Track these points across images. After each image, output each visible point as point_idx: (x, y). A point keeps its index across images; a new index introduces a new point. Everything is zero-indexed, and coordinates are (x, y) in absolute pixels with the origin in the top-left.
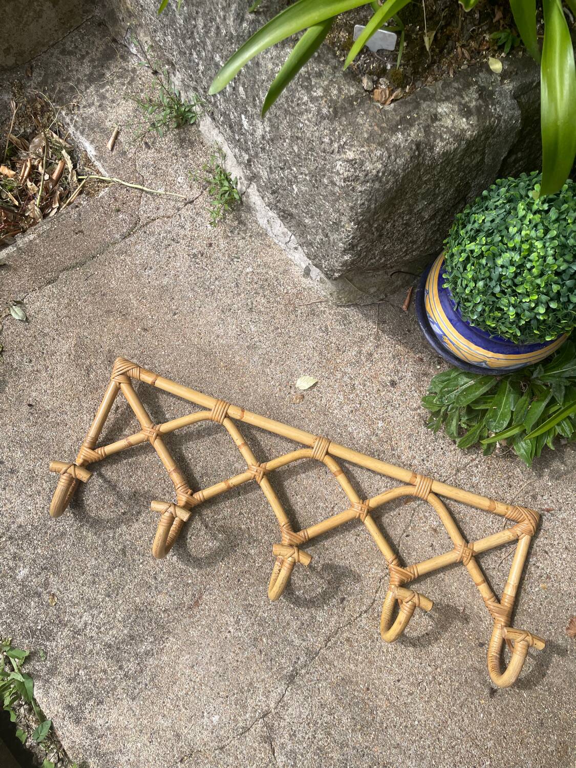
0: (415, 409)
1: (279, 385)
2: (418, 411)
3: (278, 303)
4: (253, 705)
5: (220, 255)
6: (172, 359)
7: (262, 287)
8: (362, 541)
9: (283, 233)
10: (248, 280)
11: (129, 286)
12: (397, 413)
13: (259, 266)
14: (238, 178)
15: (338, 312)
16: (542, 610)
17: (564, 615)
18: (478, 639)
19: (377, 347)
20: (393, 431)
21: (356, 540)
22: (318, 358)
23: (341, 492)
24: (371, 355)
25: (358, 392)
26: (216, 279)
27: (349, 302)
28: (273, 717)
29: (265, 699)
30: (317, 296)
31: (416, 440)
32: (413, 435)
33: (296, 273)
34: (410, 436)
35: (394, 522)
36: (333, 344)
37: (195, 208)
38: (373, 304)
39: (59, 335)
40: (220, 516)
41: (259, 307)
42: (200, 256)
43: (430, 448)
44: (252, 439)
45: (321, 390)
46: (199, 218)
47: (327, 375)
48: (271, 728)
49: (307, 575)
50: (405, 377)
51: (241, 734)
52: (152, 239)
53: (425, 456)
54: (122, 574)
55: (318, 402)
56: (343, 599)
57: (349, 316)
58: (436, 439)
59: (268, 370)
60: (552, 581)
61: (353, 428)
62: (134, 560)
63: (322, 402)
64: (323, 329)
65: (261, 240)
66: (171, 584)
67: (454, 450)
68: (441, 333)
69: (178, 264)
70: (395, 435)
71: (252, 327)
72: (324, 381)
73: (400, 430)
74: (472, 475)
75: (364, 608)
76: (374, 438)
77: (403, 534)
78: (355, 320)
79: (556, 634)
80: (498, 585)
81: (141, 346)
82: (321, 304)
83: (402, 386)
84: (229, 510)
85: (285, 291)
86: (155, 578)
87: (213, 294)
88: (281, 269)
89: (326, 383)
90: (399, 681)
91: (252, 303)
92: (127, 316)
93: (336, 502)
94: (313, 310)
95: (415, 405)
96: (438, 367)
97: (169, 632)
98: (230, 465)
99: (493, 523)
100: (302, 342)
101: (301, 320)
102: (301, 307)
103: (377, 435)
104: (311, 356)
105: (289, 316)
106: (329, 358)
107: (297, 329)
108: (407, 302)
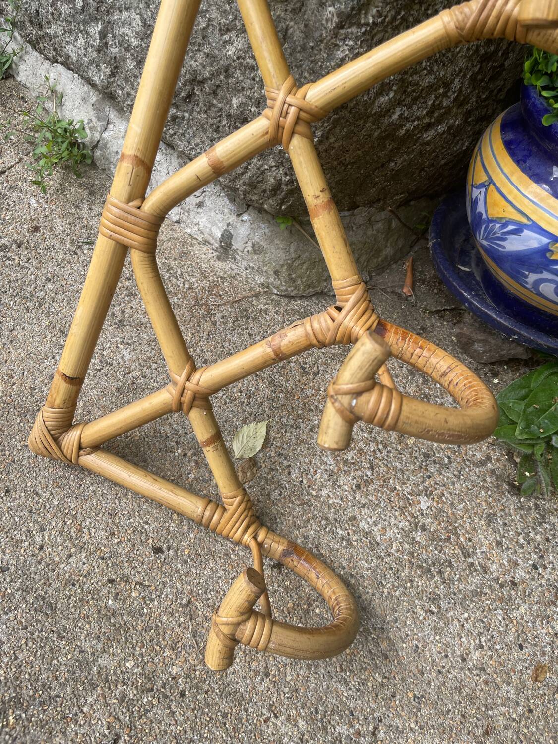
0: (482, 463)
1: (195, 454)
2: (489, 465)
5: (56, 243)
12: (451, 475)
14: (86, 122)
15: (292, 309)
20: (453, 514)
22: (267, 393)
23: (382, 685)
25: (362, 445)
26: (48, 280)
27: (309, 286)
30: (247, 287)
31: (505, 524)
32: (494, 515)
33: (203, 256)
35: (525, 735)
37: (8, 181)
41: (136, 316)
42: (14, 247)
43: (538, 538)
44: (141, 584)
45: (283, 452)
46: (15, 194)
53: (534, 556)
55: (284, 477)
58: (543, 517)
59: (167, 428)
61: (371, 522)
63: (293, 476)
68: (545, 240)
70: (460, 521)
71: (125, 353)
72: (288, 434)
73: (466, 510)
76: (419, 536)
82: (258, 300)
85: (187, 286)
87: (40, 305)
88: (175, 253)
91: (123, 312)
93: (377, 715)
94: (245, 310)
96: (496, 381)
98: (84, 664)
101: (224, 329)
102: (221, 309)
103: (424, 529)
104: (253, 389)
105: (199, 326)
106: (289, 389)
107: (220, 345)
108: (408, 281)
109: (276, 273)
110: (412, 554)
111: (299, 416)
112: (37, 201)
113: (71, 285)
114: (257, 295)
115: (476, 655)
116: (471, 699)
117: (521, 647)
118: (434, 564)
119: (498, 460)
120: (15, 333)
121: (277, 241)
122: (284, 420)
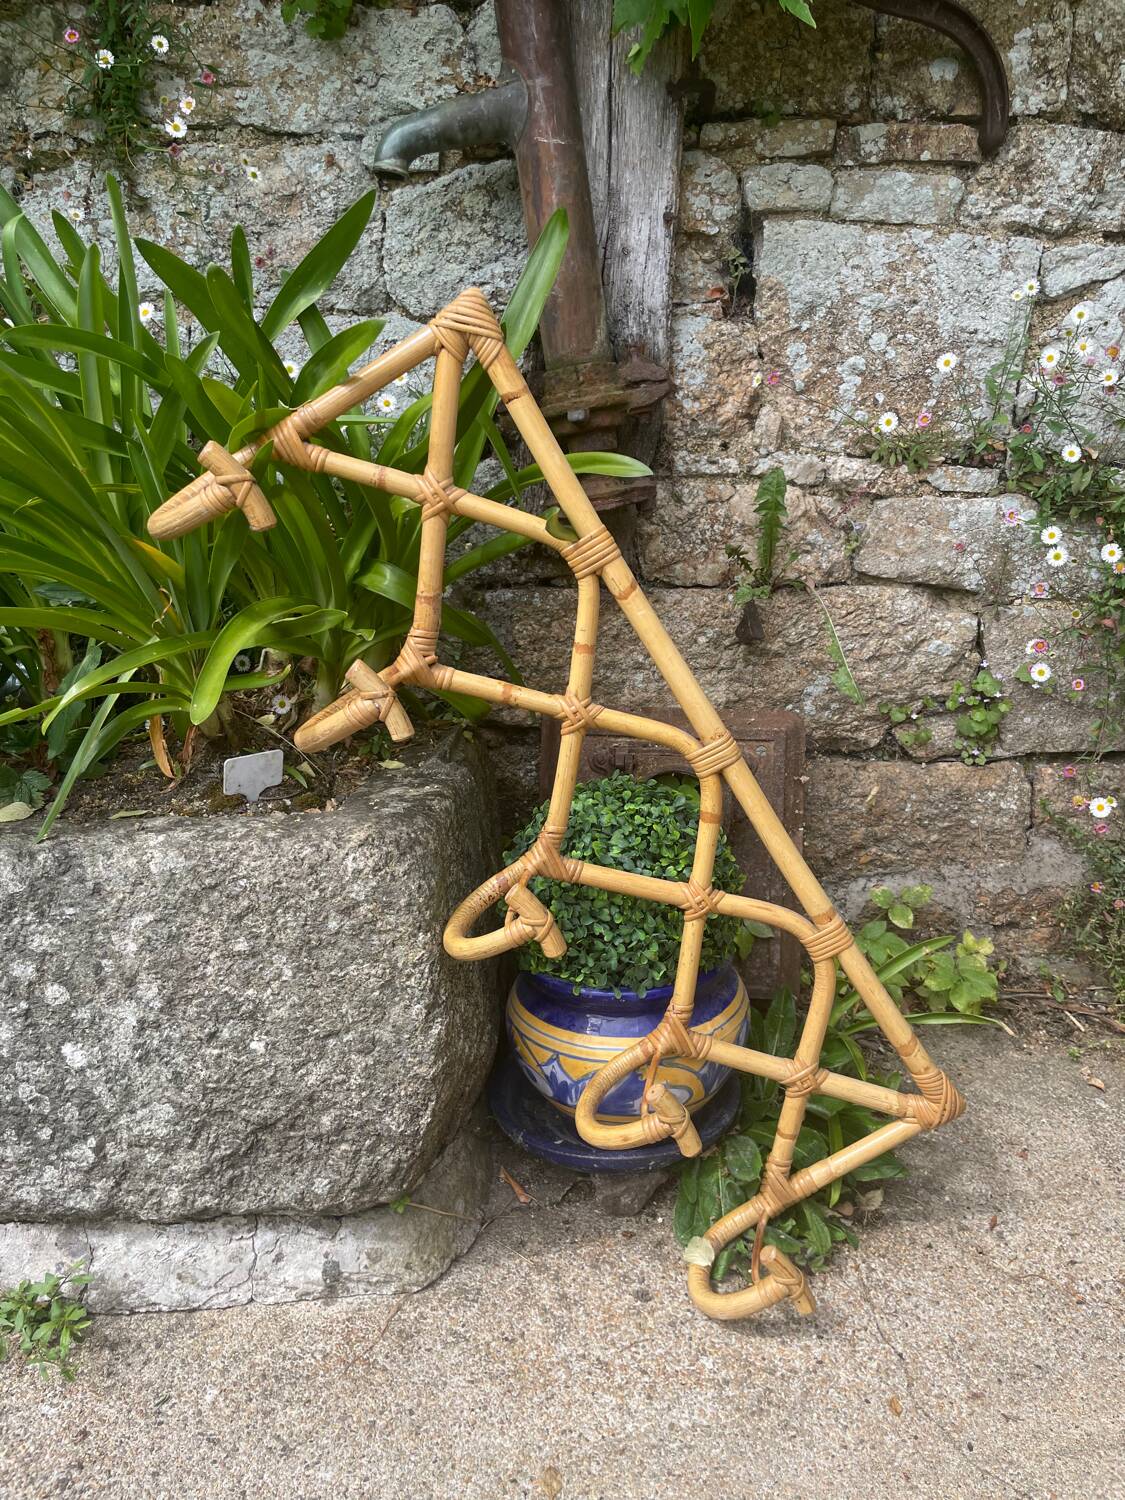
3: (328, 1385)
5: (124, 1430)
7: (267, 1395)
9: (232, 1259)
10: (228, 1412)
12: (703, 1323)
13: (225, 1371)
14: (54, 1270)
15: (443, 1295)
19: (557, 1278)
20: (734, 1351)
22: (497, 1390)
24: (564, 1296)
25: (618, 1362)
26: (155, 1474)
27: (443, 1258)
30: (383, 1308)
35: (929, 1456)
36: (493, 1344)
38: (478, 1236)
41: (296, 1430)
42: (75, 1474)
47: (543, 1396)
50: (642, 1273)
55: (586, 1448)
57: (465, 1284)
61: (686, 1415)
63: (592, 1440)
64: (451, 1339)
65: (187, 1331)
67: (824, 1282)
71: (320, 1475)
76: (729, 1391)
78: (481, 1281)
82: (404, 1311)
85: (319, 1357)
88: (275, 1335)
89: (559, 1409)
91: (278, 1438)
94: (401, 1331)
96: (660, 1220)
100: (442, 1396)
101: (399, 1366)
102: (376, 1349)
103: (727, 1383)
104: (482, 1398)
106: (512, 1368)
107: (409, 1385)
108: (517, 1189)
109: (408, 1267)
110: (738, 1409)
111: (545, 1385)
112: (51, 1404)
113: (190, 1459)
114: (399, 1308)
115: (849, 1437)
116: (876, 1467)
117: (867, 1401)
118: (759, 1401)
121: (391, 1233)
122: (536, 1399)
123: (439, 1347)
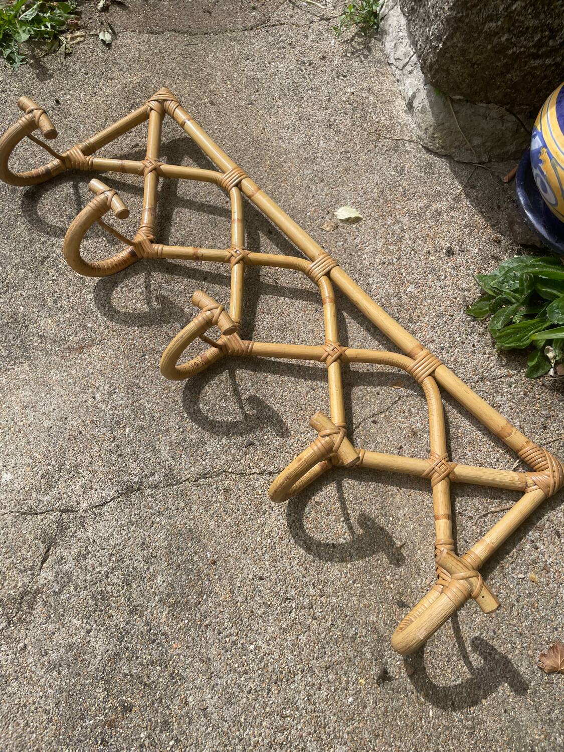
0: (463, 290)
1: (317, 206)
2: (466, 293)
3: (363, 129)
4: (63, 491)
5: (328, 69)
6: (221, 136)
7: (354, 109)
8: (315, 398)
9: (405, 54)
10: (344, 99)
11: (223, 66)
12: (438, 285)
13: (363, 89)
15: (424, 158)
16: (515, 609)
17: (546, 633)
18: (401, 594)
19: (451, 208)
20: (421, 302)
21: (307, 393)
22: (375, 196)
24: (440, 214)
26: (312, 89)
27: (442, 148)
28: (74, 519)
29: (80, 493)
30: (409, 134)
31: (446, 322)
32: (444, 315)
33: (398, 107)
34: (440, 315)
35: (366, 399)
36: (401, 188)
37: (328, 25)
38: (470, 164)
39: (128, 69)
40: (169, 287)
41: (340, 126)
42: (307, 64)
43: (458, 339)
44: (254, 239)
46: (327, 34)
47: (376, 216)
48: (62, 527)
49: (226, 395)
50: (469, 251)
51: (23, 514)
52: (271, 39)
53: (447, 344)
54: (26, 278)
55: (351, 239)
56: (252, 444)
57: (435, 166)
58: (472, 333)
59: (314, 187)
60: (549, 577)
61: (376, 281)
62: (47, 273)
63: (355, 241)
64: (399, 169)
66: (68, 316)
67: (490, 354)
69: (282, 65)
70: (422, 306)
71: (321, 142)
72: (370, 221)
73: (431, 304)
74: (497, 392)
75: (271, 469)
76: (394, 300)
77: (370, 417)
78: (439, 173)
79: (521, 653)
80: (466, 542)
81: (199, 113)
82: (410, 144)
83: (460, 259)
84: (182, 287)
85: (377, 120)
86: (56, 301)
87: (300, 100)
88: (384, 99)
89: (370, 224)
90: (261, 579)
91: (335, 120)
92: (204, 86)
94: (398, 147)
95: (464, 285)
96: (517, 257)
97: (28, 358)
99: (497, 461)
100: (367, 174)
101: (379, 152)
102: (385, 140)
103: (399, 298)
104: (370, 190)
105: (367, 145)
106: (388, 199)
107: (370, 159)
108: (511, 174)
109: (426, 129)
112: (335, 42)
113: (320, 96)
114: (411, 141)
119: (474, 294)
120: (279, 109)
123: (393, 165)
